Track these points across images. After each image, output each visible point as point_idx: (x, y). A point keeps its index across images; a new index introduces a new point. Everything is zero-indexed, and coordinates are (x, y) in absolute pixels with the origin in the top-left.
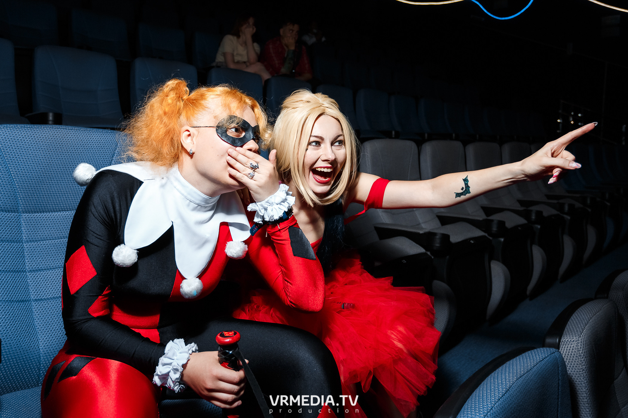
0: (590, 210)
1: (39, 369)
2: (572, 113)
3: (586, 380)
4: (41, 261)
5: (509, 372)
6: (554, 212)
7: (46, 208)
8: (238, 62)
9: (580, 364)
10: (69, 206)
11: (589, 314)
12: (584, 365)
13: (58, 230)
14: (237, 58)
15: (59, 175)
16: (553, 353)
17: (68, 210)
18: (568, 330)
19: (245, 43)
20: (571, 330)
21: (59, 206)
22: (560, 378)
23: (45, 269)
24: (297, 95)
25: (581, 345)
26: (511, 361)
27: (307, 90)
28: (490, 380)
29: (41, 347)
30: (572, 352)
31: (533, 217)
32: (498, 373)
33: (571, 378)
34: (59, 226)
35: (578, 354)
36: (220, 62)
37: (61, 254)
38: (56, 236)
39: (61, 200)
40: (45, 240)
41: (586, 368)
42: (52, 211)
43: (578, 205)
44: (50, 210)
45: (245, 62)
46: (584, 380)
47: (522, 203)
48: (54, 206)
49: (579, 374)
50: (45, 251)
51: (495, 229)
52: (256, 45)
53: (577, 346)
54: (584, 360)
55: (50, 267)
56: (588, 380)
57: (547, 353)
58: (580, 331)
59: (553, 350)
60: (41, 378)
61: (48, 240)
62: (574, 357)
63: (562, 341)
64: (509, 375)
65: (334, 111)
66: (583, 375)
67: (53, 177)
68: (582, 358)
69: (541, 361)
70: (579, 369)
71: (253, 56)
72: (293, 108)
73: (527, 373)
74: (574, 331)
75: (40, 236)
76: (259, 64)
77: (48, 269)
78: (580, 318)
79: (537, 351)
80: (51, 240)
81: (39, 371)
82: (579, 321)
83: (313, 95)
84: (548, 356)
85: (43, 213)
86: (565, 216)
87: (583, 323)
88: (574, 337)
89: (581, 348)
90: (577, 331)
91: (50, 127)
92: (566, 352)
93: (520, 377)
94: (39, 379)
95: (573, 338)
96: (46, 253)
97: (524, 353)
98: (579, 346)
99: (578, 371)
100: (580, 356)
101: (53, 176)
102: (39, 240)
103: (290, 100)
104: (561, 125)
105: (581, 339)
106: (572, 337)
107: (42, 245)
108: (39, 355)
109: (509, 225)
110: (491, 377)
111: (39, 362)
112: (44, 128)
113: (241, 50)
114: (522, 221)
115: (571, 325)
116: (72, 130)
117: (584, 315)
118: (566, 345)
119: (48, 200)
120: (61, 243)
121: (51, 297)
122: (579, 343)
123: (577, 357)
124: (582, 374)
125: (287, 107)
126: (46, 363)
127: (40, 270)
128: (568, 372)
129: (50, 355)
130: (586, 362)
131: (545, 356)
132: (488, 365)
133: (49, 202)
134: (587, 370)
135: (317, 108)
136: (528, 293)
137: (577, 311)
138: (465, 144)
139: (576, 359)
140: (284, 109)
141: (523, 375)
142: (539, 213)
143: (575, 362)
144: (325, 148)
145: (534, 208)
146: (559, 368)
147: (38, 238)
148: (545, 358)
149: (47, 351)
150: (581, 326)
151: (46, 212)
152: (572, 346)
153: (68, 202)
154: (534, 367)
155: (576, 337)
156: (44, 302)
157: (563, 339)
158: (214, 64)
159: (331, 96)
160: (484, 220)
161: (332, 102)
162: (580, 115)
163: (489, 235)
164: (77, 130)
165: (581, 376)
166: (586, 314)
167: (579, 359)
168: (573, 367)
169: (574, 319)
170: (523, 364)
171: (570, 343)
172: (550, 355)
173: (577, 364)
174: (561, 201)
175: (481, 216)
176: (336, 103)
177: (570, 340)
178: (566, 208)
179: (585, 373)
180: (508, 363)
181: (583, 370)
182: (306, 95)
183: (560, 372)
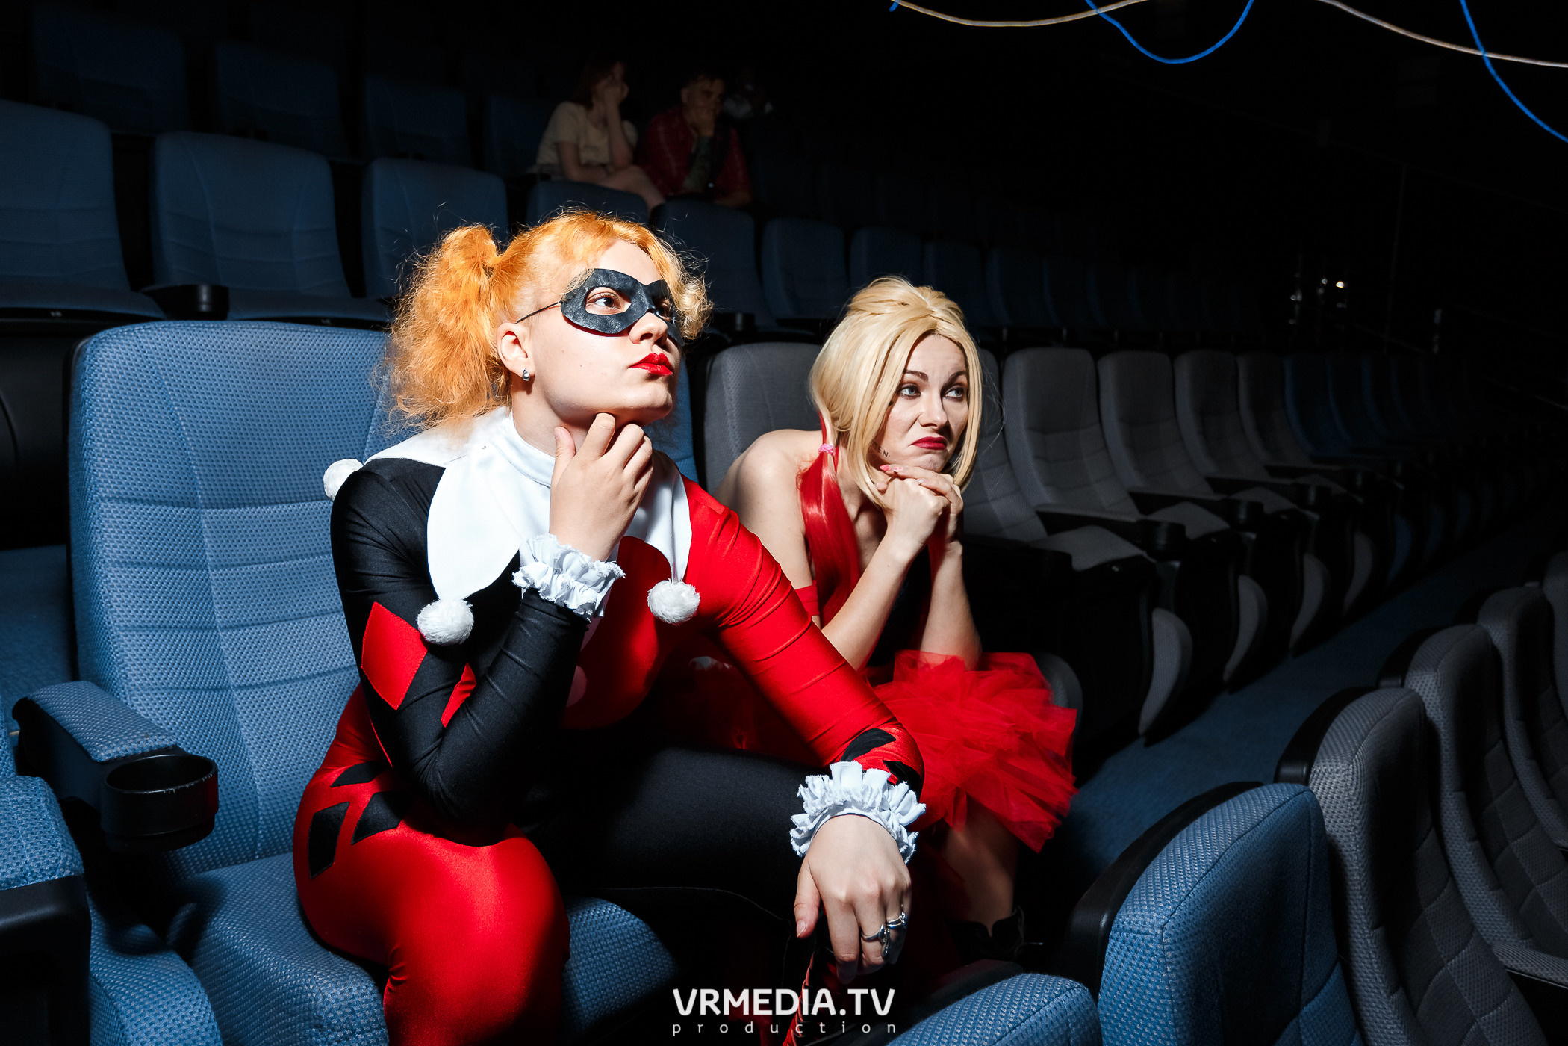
0: (1361, 500)
1: (256, 827)
2: (1324, 281)
3: (1360, 848)
4: (243, 607)
5: (1217, 828)
6: (1286, 504)
7: (249, 497)
8: (588, 166)
9: (1350, 816)
10: (295, 493)
11: (1368, 718)
12: (1357, 819)
13: (274, 544)
14: (587, 156)
15: (275, 428)
16: (1299, 794)
17: (292, 502)
18: (1325, 749)
19: (604, 123)
20: (1332, 749)
21: (275, 492)
22: (1313, 841)
23: (253, 625)
24: (883, 289)
25: (1353, 779)
26: (1218, 808)
27: (905, 279)
28: (1181, 843)
29: (258, 781)
30: (1334, 793)
31: (1242, 516)
32: (1194, 830)
33: (1333, 841)
34: (275, 535)
35: (1345, 797)
36: (549, 165)
37: (282, 594)
38: (272, 557)
39: (279, 480)
40: (250, 564)
41: (1360, 824)
42: (260, 504)
43: (1337, 489)
44: (256, 502)
45: (603, 166)
46: (1357, 848)
47: (1214, 483)
48: (264, 492)
49: (1348, 836)
50: (250, 587)
51: (1162, 541)
52: (627, 124)
53: (1343, 781)
54: (1358, 809)
55: (262, 619)
56: (1365, 847)
57: (1289, 794)
58: (1352, 752)
59: (1299, 787)
60: (259, 845)
61: (255, 564)
62: (1337, 803)
63: (1315, 772)
64: (1217, 833)
65: (952, 328)
66: (1356, 838)
67: (263, 432)
68: (1355, 804)
69: (1278, 808)
70: (1346, 827)
71: (622, 151)
72: (872, 314)
73: (1251, 829)
74: (1338, 750)
75: (240, 555)
76: (635, 169)
77: (259, 624)
78: (1350, 726)
79: (1268, 789)
80: (261, 563)
81: (257, 830)
82: (1348, 731)
83: (914, 290)
84: (1291, 799)
85: (245, 507)
86: (1309, 513)
87: (1356, 736)
88: (1339, 763)
89: (1352, 785)
90: (1345, 751)
91: (253, 327)
92: (1322, 793)
93: (1239, 837)
94: (256, 846)
95: (1337, 766)
96: (253, 592)
97: (1241, 793)
98: (1348, 780)
99: (1345, 829)
100: (1350, 800)
101: (262, 430)
102: (239, 565)
103: (868, 295)
104: (1297, 307)
105: (1353, 768)
106: (1334, 764)
107: (244, 574)
108: (256, 797)
109: (1192, 533)
110: (1180, 839)
111: (256, 813)
112: (241, 328)
113: (595, 137)
114: (1218, 524)
115: (1333, 739)
116: (296, 331)
117: (1358, 720)
118: (1322, 779)
119: (253, 481)
120: (281, 571)
121: (268, 682)
122: (1348, 775)
123: (1343, 802)
124: (1353, 835)
125: (860, 310)
126: (269, 815)
127: (243, 626)
128: (1327, 829)
129: (275, 798)
130: (1361, 813)
131: (1284, 799)
132: (1172, 814)
133: (254, 485)
134: (1362, 828)
135: (921, 320)
136: (1226, 677)
137: (1342, 713)
138: (1097, 354)
139: (1342, 807)
140: (852, 312)
141: (1245, 834)
142: (1255, 508)
143: (1340, 812)
144: (930, 400)
145: (1245, 496)
146: (1310, 822)
147: (237, 560)
148: (1284, 803)
149: (271, 789)
150: (1353, 742)
151: (250, 505)
152: (1335, 780)
153: (291, 484)
154: (1264, 819)
155: (1342, 763)
156: (255, 690)
157: (1316, 768)
158: (535, 170)
159: (949, 296)
160: (1140, 523)
161: (951, 308)
162: (1340, 285)
163: (1150, 554)
164: (307, 332)
165: (1350, 840)
166: (1362, 717)
167: (1348, 806)
168: (1336, 822)
169: (1339, 728)
170: (1244, 813)
171: (1331, 775)
172: (1294, 796)
173: (1344, 817)
174: (1302, 480)
175: (1131, 514)
176: (959, 309)
177: (1331, 770)
178: (1312, 496)
179: (1359, 833)
180: (1211, 811)
181: (1356, 828)
182: (899, 290)
183: (1312, 829)
